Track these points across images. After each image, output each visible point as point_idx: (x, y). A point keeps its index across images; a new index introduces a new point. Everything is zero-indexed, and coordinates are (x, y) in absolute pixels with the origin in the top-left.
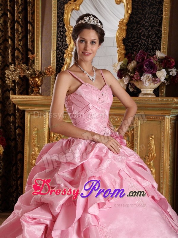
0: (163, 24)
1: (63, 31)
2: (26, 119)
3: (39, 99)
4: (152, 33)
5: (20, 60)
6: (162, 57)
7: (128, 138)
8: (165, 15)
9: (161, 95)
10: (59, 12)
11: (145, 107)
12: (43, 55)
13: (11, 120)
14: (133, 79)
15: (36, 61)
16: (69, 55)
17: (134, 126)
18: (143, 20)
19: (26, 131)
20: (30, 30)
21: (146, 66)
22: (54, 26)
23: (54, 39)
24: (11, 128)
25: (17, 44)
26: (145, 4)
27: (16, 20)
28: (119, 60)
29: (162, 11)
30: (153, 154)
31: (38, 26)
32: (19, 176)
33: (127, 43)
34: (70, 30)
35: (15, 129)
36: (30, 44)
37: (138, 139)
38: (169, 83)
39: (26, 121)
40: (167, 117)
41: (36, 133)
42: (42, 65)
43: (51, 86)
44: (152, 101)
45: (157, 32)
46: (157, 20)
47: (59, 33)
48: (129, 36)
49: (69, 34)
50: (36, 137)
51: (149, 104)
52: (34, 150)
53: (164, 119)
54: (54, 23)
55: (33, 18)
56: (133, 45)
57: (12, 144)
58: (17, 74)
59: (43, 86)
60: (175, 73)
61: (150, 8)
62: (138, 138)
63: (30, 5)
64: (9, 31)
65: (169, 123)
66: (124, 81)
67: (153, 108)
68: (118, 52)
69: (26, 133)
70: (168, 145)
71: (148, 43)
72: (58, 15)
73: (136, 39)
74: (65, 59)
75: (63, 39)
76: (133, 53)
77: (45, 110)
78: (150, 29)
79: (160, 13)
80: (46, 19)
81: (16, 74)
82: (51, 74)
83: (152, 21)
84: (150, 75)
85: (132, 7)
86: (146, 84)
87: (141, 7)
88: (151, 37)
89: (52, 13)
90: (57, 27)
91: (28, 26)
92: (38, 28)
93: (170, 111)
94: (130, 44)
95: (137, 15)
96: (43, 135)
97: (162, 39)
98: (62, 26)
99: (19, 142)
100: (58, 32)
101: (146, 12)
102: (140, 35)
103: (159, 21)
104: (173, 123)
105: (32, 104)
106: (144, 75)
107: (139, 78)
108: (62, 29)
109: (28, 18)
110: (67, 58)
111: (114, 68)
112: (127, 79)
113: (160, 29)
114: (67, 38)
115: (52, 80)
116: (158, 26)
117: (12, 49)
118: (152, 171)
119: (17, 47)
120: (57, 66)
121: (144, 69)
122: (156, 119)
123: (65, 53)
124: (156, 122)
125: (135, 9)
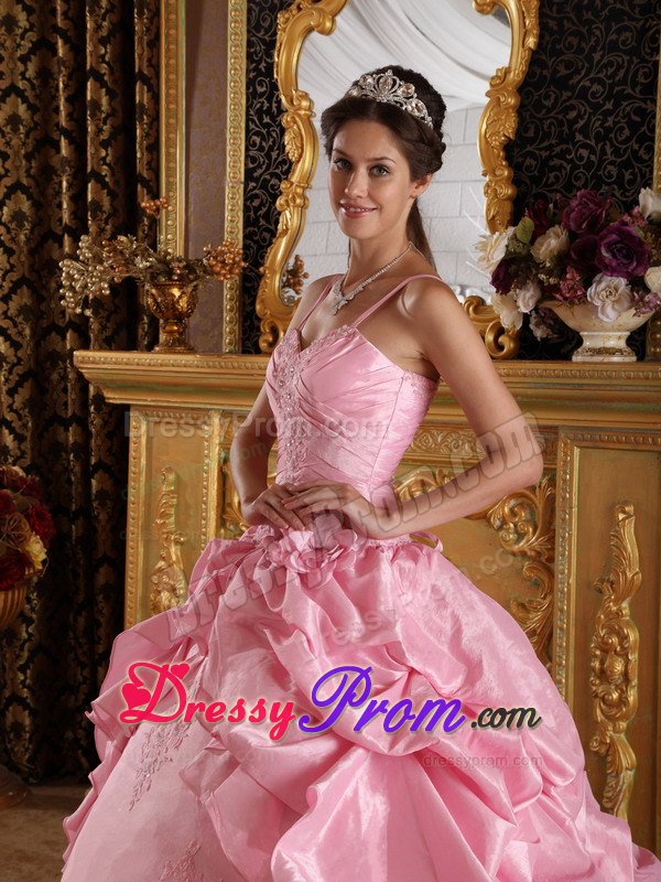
0: (660, 88)
1: (269, 112)
2: (132, 437)
3: (185, 366)
4: (619, 122)
5: (105, 216)
7: (532, 513)
9: (655, 353)
10: (253, 39)
11: (603, 400)
12: (191, 200)
13: (71, 439)
14: (558, 296)
15: (167, 220)
16: (295, 202)
17: (555, 469)
18: (583, 72)
20: (141, 104)
21: (609, 249)
22: (235, 93)
23: (234, 139)
24: (67, 470)
25: (92, 158)
26: (588, 15)
27: (91, 66)
28: (494, 224)
29: (655, 40)
30: (629, 575)
31: (172, 92)
33: (520, 160)
34: (300, 109)
35: (87, 476)
36: (141, 159)
37: (571, 518)
39: (132, 446)
41: (172, 492)
42: (191, 238)
43: (225, 314)
44: (629, 378)
45: (637, 119)
47: (256, 119)
48: (526, 131)
49: (295, 122)
50: (172, 506)
51: (618, 388)
52: (164, 553)
54: (235, 82)
55: (154, 62)
56: (544, 165)
57: (75, 530)
58: (104, 272)
61: (608, 28)
62: (570, 515)
63: (143, 14)
64: (62, 108)
66: (520, 303)
68: (486, 193)
69: (131, 490)
71: (601, 157)
72: (252, 50)
73: (553, 142)
74: (279, 213)
75: (271, 140)
77: (208, 407)
78: (609, 106)
79: (650, 48)
80: (203, 64)
81: (100, 272)
82: (231, 272)
83: (617, 78)
84: (622, 282)
85: (540, 24)
86: (608, 317)
87: (574, 24)
88: (612, 135)
89: (229, 43)
90: (247, 94)
91: (137, 90)
92: (171, 99)
94: (534, 163)
96: (202, 500)
97: (658, 145)
98: (265, 92)
100: (252, 113)
101: (592, 43)
102: (570, 128)
103: (645, 79)
105: (158, 384)
106: (600, 282)
107: (579, 293)
109: (137, 61)
110: (287, 212)
111: (482, 254)
112: (528, 295)
113: (649, 106)
114: (287, 138)
115: (227, 294)
116: (639, 96)
117: (74, 176)
118: (627, 637)
119: (93, 169)
120: (249, 242)
121: (602, 258)
122: (644, 443)
123: (281, 193)
124: (641, 456)
125: (552, 33)
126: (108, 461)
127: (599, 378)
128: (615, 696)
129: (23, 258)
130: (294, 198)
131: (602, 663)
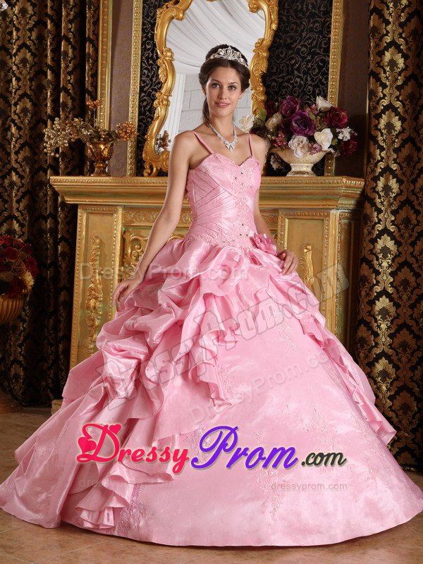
0: (332, 50)
1: (152, 58)
2: (79, 222)
3: (105, 183)
4: (314, 66)
5: (69, 110)
6: (326, 108)
8: (335, 36)
9: (328, 175)
10: (145, 21)
12: (113, 102)
13: (48, 226)
14: (276, 145)
15: (101, 112)
16: (163, 102)
17: (277, 230)
18: (298, 42)
19: (78, 245)
20: (89, 53)
21: (296, 123)
22: (136, 48)
23: (135, 71)
24: (46, 242)
25: (63, 80)
26: (300, 15)
27: (64, 34)
28: (255, 112)
29: (329, 27)
30: (308, 278)
31: (105, 47)
32: (61, 334)
33: (269, 83)
34: (166, 56)
35: (56, 244)
36: (88, 81)
38: (339, 155)
39: (78, 226)
40: (333, 212)
41: (97, 248)
42: (112, 121)
43: (128, 160)
46: (321, 43)
47: (145, 61)
48: (272, 69)
49: (164, 63)
50: (97, 255)
52: (93, 279)
53: (328, 215)
54: (136, 43)
55: (96, 32)
57: (49, 273)
58: (66, 134)
59: (112, 162)
60: (348, 137)
61: (309, 21)
63: (91, 8)
64: (49, 55)
65: (337, 223)
67: (310, 196)
68: (252, 99)
69: (77, 248)
70: (334, 261)
71: (305, 82)
72: (145, 27)
73: (285, 74)
74: (155, 109)
75: (153, 72)
76: (277, 101)
77: (117, 204)
78: (309, 58)
79: (327, 31)
80: (120, 34)
81: (64, 135)
82: (130, 137)
83: (313, 45)
84: (304, 139)
85: (279, 18)
86: (298, 155)
87: (294, 18)
88: (310, 72)
89: (134, 24)
90: (142, 49)
91: (87, 46)
93: (337, 200)
94: (276, 84)
95: (288, 32)
96: (112, 252)
97: (330, 77)
98: (150, 48)
99: (63, 269)
100: (144, 58)
102: (292, 68)
103: (325, 45)
104: (345, 224)
105: (92, 192)
106: (294, 138)
107: (285, 144)
108: (151, 54)
109: (87, 31)
110: (159, 108)
113: (327, 59)
114: (160, 71)
115: (129, 150)
116: (322, 53)
117: (54, 89)
119: (63, 86)
120: (141, 123)
121: (293, 127)
122: (316, 216)
123: (156, 98)
124: (315, 222)
125: (284, 22)
126: (67, 236)
129: (26, 132)
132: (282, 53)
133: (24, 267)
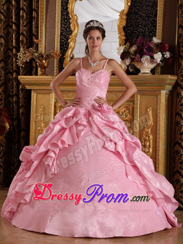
0: (158, 15)
1: (66, 19)
2: (32, 97)
3: (47, 79)
4: (149, 22)
5: (24, 44)
6: (158, 42)
7: (129, 111)
8: (160, 8)
10: (63, 1)
11: (145, 83)
12: (46, 40)
14: (135, 60)
15: (40, 45)
17: (134, 101)
18: (141, 11)
19: (32, 109)
20: (34, 16)
21: (146, 50)
22: (58, 14)
23: (58, 25)
25: (22, 29)
27: (22, 7)
28: (120, 45)
29: (157, 4)
30: (150, 123)
31: (42, 14)
33: (127, 31)
34: (75, 18)
35: (18, 109)
36: (34, 30)
38: (163, 65)
39: (32, 100)
40: (162, 91)
41: (42, 110)
42: (46, 50)
43: (55, 68)
45: (153, 22)
46: (152, 12)
48: (128, 24)
49: (73, 21)
50: (42, 114)
51: (148, 80)
52: (40, 125)
53: (160, 93)
54: (58, 11)
55: (37, 6)
57: (15, 123)
60: (169, 56)
61: (146, 1)
62: (138, 110)
64: (13, 17)
65: (164, 97)
66: (126, 62)
68: (119, 38)
70: (163, 115)
71: (145, 30)
72: (62, 4)
73: (134, 27)
74: (69, 43)
75: (67, 26)
78: (147, 19)
79: (156, 6)
80: (50, 7)
82: (58, 57)
83: (148, 13)
84: (149, 57)
88: (147, 25)
90: (61, 14)
91: (33, 13)
92: (42, 15)
93: (165, 86)
94: (130, 31)
95: (136, 7)
96: (50, 112)
97: (157, 28)
98: (65, 14)
99: (23, 120)
100: (62, 19)
102: (138, 24)
103: (155, 13)
104: (167, 97)
105: (40, 83)
106: (144, 57)
107: (139, 59)
109: (33, 6)
110: (71, 43)
111: (118, 51)
112: (128, 60)
113: (156, 19)
114: (71, 25)
115: (55, 63)
116: (153, 17)
117: (16, 34)
118: (150, 137)
119: (22, 32)
120: (61, 50)
121: (144, 51)
122: (154, 93)
123: (70, 38)
124: (153, 96)
125: (134, 2)
126: (24, 105)
127: (144, 78)
128: (147, 150)
129: (2, 55)
130: (73, 39)
131: (144, 143)
132: (133, 17)
133: (5, 120)
